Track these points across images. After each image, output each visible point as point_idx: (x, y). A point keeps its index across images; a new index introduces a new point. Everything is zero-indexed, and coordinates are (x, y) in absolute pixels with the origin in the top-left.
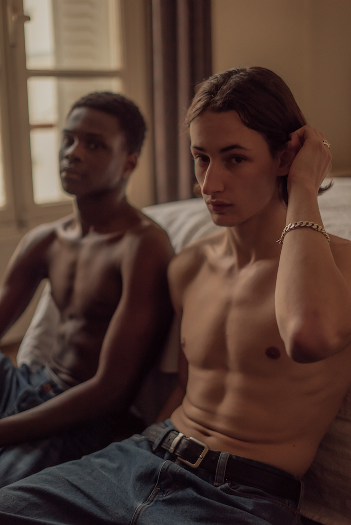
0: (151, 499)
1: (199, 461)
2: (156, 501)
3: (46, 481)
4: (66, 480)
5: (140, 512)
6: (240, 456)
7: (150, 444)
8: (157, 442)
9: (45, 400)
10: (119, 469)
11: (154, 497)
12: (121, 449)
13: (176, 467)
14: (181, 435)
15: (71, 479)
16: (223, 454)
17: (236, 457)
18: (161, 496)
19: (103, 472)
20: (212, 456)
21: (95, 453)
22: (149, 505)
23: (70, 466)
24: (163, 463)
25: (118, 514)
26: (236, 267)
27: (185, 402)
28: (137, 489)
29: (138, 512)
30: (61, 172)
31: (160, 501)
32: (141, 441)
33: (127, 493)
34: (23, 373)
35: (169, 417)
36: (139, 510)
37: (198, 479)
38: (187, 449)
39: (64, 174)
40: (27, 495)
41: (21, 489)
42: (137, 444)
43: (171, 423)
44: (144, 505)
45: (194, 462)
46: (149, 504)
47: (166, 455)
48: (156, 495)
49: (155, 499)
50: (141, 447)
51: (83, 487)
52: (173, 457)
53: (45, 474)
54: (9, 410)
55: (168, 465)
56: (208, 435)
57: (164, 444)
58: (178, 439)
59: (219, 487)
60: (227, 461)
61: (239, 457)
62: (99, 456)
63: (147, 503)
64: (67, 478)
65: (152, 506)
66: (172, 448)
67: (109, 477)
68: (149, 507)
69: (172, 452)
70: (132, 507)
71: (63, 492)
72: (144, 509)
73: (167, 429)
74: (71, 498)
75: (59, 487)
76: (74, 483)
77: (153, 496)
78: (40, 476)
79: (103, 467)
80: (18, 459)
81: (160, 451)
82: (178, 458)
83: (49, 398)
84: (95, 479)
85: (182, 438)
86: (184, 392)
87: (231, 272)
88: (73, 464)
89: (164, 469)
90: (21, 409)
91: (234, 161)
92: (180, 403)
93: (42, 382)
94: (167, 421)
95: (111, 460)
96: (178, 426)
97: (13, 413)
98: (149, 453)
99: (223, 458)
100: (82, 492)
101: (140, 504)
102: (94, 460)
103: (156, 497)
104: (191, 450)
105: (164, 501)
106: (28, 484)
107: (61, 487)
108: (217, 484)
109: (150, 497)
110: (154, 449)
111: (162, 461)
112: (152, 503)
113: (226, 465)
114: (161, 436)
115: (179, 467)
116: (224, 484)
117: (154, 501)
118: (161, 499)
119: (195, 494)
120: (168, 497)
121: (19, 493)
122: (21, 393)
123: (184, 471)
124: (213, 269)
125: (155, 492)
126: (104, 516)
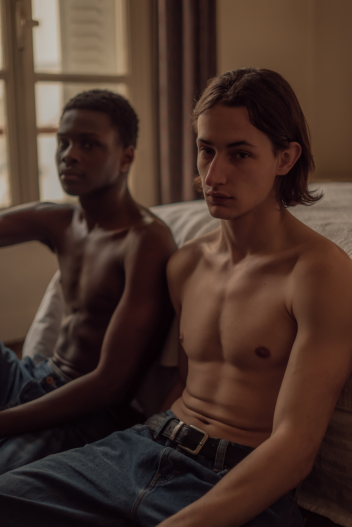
0: (152, 485)
1: (199, 448)
2: (158, 487)
3: (49, 467)
4: (69, 466)
5: (142, 498)
6: (239, 443)
7: (152, 432)
8: (158, 430)
9: (48, 392)
10: (121, 456)
11: (156, 484)
12: (123, 438)
13: (176, 453)
14: (181, 423)
15: (73, 465)
16: (222, 441)
17: (235, 444)
18: (162, 482)
19: (105, 460)
20: (212, 443)
21: (97, 442)
22: (150, 492)
23: (73, 453)
24: (164, 450)
25: (119, 499)
26: (231, 263)
27: (185, 394)
28: (138, 476)
29: (140, 498)
30: (60, 175)
31: (161, 487)
32: (143, 429)
33: (129, 479)
34: (26, 366)
35: (170, 408)
36: (141, 496)
37: (198, 465)
38: (187, 436)
39: (63, 177)
40: (30, 480)
41: (24, 473)
42: (139, 432)
43: (172, 413)
44: (145, 491)
45: (194, 449)
46: (151, 490)
47: (167, 443)
48: (157, 481)
49: (157, 485)
50: (143, 436)
51: (85, 473)
52: (173, 444)
53: (48, 460)
54: (12, 402)
55: (168, 451)
56: (207, 423)
57: (165, 432)
58: (178, 426)
59: (219, 473)
60: (226, 448)
61: (238, 445)
62: (101, 445)
63: (149, 490)
64: (70, 464)
65: (154, 492)
66: (172, 436)
67: (111, 464)
68: (151, 493)
69: (173, 439)
70: (134, 493)
71: (66, 477)
72: (146, 495)
73: (168, 418)
74: (74, 483)
75: (61, 472)
76: (77, 469)
77: (154, 482)
78: (43, 462)
79: (105, 454)
80: (21, 447)
81: (161, 438)
82: (179, 445)
83: (52, 389)
84: (97, 466)
85: (183, 425)
86: (184, 385)
87: (225, 267)
88: (76, 451)
89: (165, 455)
90: (23, 401)
91: (238, 156)
92: (180, 395)
93: (45, 375)
94: (168, 412)
95: (113, 448)
96: (178, 415)
97: (16, 405)
98: (150, 441)
99: (223, 445)
100: (85, 478)
101: (142, 491)
102: (97, 448)
103: (158, 483)
104: (191, 437)
105: (165, 487)
106: (32, 469)
107: (63, 472)
108: (216, 470)
109: (152, 484)
110: (155, 437)
111: (163, 448)
112: (154, 489)
113: (225, 452)
114: (162, 425)
115: (179, 453)
116: (223, 470)
117: (155, 487)
118: (162, 485)
119: (195, 478)
120: (169, 483)
121: (22, 477)
122: (24, 385)
123: (184, 457)
124: (209, 265)
125: (156, 479)
126: (105, 500)
